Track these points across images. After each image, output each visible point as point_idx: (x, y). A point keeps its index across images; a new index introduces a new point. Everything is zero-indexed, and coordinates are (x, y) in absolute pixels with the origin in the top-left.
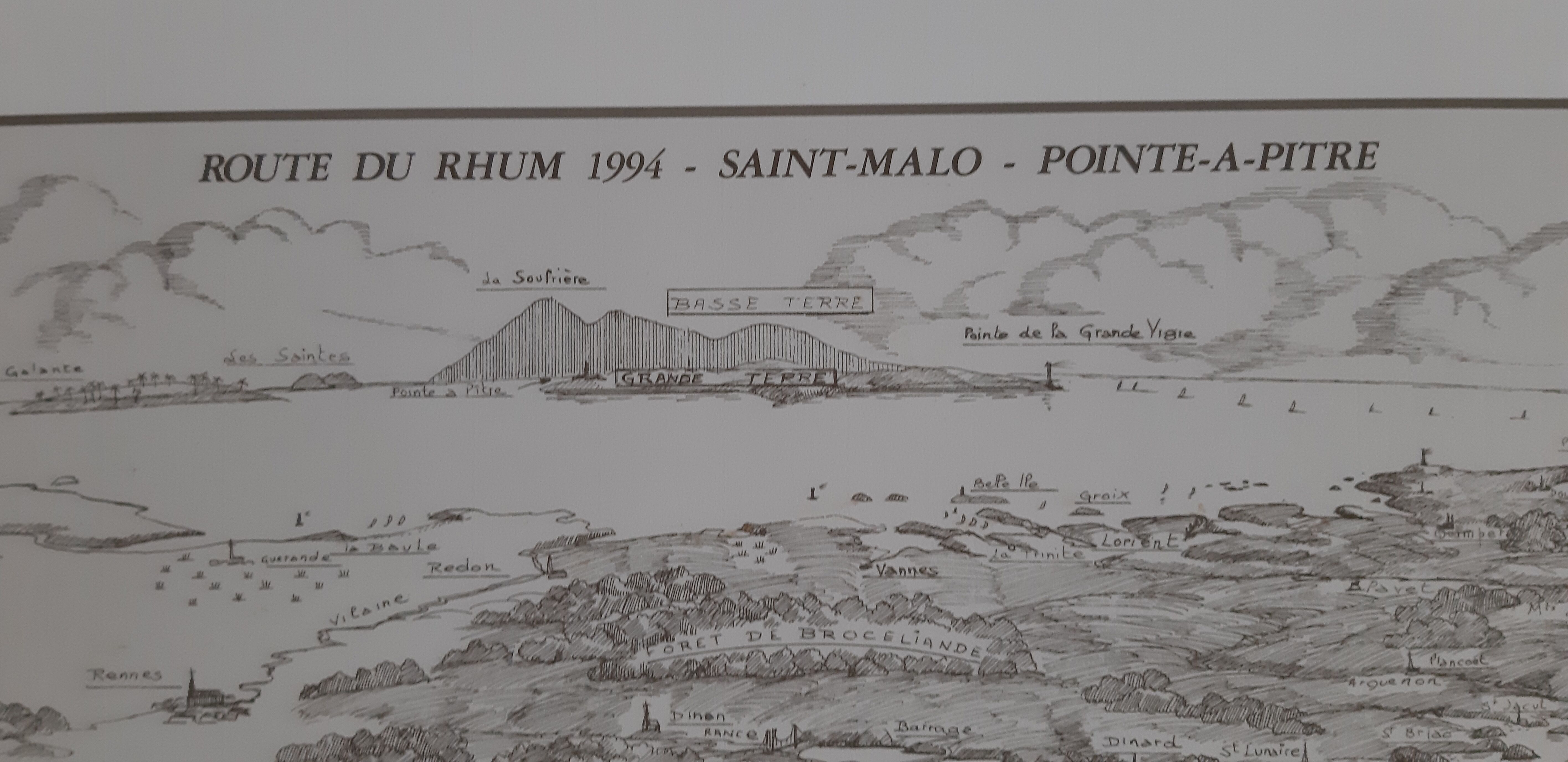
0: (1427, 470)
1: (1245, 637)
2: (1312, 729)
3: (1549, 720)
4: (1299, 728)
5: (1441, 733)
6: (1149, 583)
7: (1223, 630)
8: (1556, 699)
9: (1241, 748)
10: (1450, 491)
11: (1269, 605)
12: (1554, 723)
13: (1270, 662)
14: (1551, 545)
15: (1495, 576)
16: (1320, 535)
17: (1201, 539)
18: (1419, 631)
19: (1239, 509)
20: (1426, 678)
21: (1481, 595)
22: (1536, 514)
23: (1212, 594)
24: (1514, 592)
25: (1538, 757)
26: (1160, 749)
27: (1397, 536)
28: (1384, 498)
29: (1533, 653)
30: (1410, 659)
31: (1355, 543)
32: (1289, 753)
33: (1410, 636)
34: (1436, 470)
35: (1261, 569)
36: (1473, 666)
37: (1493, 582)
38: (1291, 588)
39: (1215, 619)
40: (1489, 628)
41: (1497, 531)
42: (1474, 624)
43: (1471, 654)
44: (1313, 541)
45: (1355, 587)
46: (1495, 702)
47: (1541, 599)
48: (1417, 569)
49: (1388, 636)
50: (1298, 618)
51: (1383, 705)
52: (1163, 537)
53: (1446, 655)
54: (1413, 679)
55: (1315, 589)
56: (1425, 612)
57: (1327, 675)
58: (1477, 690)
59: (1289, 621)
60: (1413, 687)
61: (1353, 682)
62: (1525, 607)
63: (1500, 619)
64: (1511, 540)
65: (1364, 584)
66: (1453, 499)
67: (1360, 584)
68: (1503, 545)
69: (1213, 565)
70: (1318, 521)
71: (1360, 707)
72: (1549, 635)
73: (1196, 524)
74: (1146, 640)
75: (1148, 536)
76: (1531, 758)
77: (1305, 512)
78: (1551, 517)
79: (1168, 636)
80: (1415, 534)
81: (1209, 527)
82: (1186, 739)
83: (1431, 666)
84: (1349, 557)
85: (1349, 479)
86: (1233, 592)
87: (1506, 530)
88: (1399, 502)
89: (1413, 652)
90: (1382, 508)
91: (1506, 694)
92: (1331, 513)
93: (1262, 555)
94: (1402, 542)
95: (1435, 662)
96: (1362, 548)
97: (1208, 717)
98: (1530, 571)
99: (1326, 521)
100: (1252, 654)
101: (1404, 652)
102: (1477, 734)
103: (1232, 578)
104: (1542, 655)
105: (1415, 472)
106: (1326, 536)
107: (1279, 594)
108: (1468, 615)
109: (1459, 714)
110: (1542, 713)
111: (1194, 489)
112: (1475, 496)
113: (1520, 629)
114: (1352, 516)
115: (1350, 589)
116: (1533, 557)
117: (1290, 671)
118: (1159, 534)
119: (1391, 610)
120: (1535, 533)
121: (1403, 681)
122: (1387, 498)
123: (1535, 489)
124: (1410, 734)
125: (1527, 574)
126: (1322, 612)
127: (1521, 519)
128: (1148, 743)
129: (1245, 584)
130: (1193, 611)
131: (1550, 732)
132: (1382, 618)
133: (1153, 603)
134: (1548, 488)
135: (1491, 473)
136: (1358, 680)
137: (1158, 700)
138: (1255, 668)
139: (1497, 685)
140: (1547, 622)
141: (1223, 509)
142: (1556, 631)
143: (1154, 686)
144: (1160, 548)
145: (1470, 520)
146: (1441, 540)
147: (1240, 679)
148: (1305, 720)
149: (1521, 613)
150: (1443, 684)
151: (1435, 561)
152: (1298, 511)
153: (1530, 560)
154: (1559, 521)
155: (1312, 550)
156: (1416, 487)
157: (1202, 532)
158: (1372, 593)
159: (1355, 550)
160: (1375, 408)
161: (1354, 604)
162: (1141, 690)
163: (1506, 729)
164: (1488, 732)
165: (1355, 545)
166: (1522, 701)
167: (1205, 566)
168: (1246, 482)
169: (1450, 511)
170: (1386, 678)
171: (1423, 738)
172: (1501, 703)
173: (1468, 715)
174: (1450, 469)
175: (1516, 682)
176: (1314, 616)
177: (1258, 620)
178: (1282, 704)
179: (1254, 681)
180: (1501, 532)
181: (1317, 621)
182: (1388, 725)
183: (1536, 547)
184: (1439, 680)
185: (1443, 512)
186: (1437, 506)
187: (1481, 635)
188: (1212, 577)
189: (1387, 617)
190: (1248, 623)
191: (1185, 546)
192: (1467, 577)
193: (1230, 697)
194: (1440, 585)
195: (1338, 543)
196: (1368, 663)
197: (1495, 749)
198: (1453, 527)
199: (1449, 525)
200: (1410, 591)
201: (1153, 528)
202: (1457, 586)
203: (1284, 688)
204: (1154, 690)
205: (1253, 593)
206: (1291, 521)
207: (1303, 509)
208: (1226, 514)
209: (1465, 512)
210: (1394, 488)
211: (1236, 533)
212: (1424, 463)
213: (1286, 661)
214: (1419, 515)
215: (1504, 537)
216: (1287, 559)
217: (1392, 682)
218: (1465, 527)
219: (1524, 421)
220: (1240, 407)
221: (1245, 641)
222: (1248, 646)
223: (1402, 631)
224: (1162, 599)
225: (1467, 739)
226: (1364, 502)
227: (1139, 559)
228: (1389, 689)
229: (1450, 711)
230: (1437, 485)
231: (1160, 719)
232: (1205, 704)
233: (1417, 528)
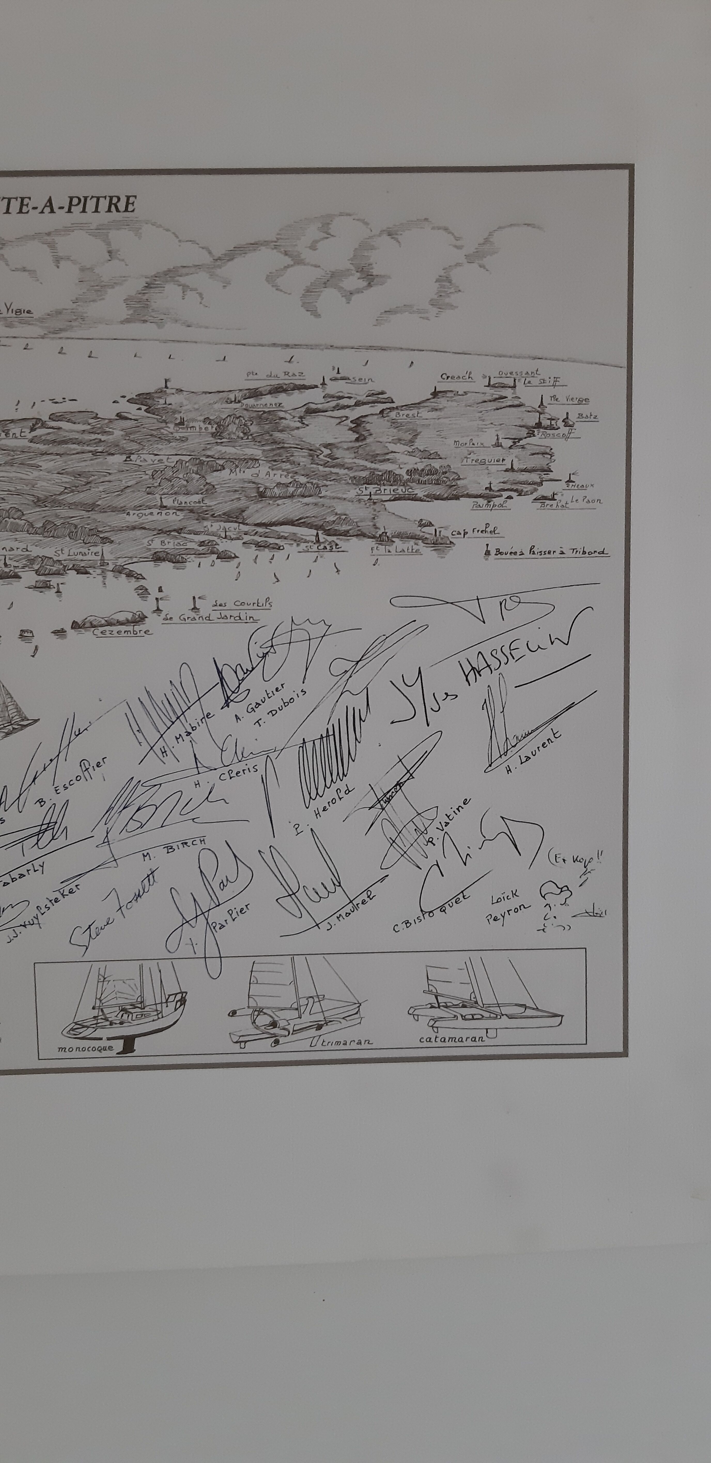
0: (168, 391)
1: (66, 488)
2: (106, 540)
3: (244, 536)
4: (99, 540)
5: (181, 543)
6: (10, 458)
7: (53, 484)
8: (247, 524)
9: (66, 551)
10: (182, 403)
11: (79, 469)
12: (247, 538)
13: (81, 503)
14: (242, 435)
15: (209, 453)
16: (107, 429)
17: (39, 432)
18: (166, 484)
19: (60, 414)
20: (171, 511)
21: (202, 463)
22: (232, 417)
23: (45, 463)
24: (221, 462)
25: (238, 557)
26: (19, 552)
27: (152, 430)
28: (144, 408)
29: (233, 498)
30: (161, 500)
31: (127, 434)
32: (93, 554)
33: (161, 488)
34: (174, 391)
35: (74, 449)
36: (198, 505)
37: (208, 456)
38: (91, 460)
39: (48, 478)
40: (207, 483)
41: (210, 427)
42: (198, 481)
43: (197, 498)
44: (105, 433)
45: (128, 459)
46: (212, 526)
47: (237, 466)
48: (165, 449)
49: (148, 487)
50: (96, 477)
51: (147, 527)
52: (17, 431)
53: (182, 498)
54: (164, 512)
55: (106, 460)
56: (169, 473)
57: (114, 510)
58: (201, 518)
59: (91, 479)
60: (164, 517)
61: (128, 514)
62: (227, 471)
63: (213, 478)
64: (218, 432)
65: (133, 457)
66: (184, 408)
67: (131, 458)
68: (213, 435)
69: (46, 446)
70: (107, 421)
71: (134, 528)
72: (242, 487)
73: (37, 423)
74: (9, 490)
75: (9, 430)
76: (234, 558)
77: (98, 416)
78: (242, 419)
79: (21, 488)
80: (162, 428)
81: (44, 425)
82: (34, 546)
83: (174, 505)
84: (124, 442)
85: (124, 397)
86: (59, 463)
87: (215, 426)
88: (153, 410)
89: (163, 496)
90: (142, 413)
91: (217, 521)
92: (114, 417)
93: (74, 441)
94: (155, 433)
95: (176, 502)
96: (132, 437)
97: (46, 534)
98: (230, 450)
99: (111, 421)
100: (70, 498)
101: (158, 496)
102: (202, 544)
103: (57, 454)
104: (239, 499)
105: (161, 391)
106: (111, 430)
107: (84, 464)
108: (194, 475)
109: (190, 532)
110: (239, 533)
111: (34, 403)
112: (196, 406)
113: (225, 484)
114: (126, 418)
115: (126, 461)
116: (231, 442)
117: (91, 507)
118: (15, 429)
119: (150, 472)
120: (232, 428)
121: (158, 513)
122: (145, 408)
123: (231, 402)
124: (163, 544)
125: (228, 451)
126: (110, 474)
127: (224, 419)
128: (12, 549)
129: (65, 458)
130: (36, 473)
131: (244, 543)
132: (144, 477)
133: (14, 469)
134: (239, 402)
135: (205, 393)
136: (131, 512)
137: (17, 524)
138: (72, 506)
139: (212, 515)
140: (240, 480)
141: (51, 415)
142: (246, 485)
143: (15, 516)
144: (16, 438)
145: (194, 420)
146: (177, 432)
147: (64, 512)
148: (101, 536)
149: (225, 474)
150: (181, 515)
151: (173, 444)
152: (95, 415)
153: (230, 444)
154: (246, 421)
155: (103, 438)
156: (162, 401)
157: (39, 428)
158: (138, 462)
159: (128, 438)
160: (138, 355)
161: (128, 469)
162: (7, 519)
163: (219, 541)
164: (209, 543)
165: (126, 435)
166: (228, 525)
167: (42, 447)
168: (64, 399)
169: (181, 415)
170: (148, 511)
171: (171, 546)
172: (215, 526)
173: (196, 533)
174: (182, 390)
175: (224, 514)
176: (105, 476)
177: (73, 478)
178: (88, 526)
179: (72, 513)
180: (212, 427)
181: (107, 479)
182: (150, 538)
183: (233, 436)
184: (178, 513)
185: (177, 416)
186: (174, 412)
187: (202, 487)
188: (46, 454)
189: (147, 477)
190: (67, 480)
191: (30, 436)
192: (192, 454)
193: (58, 522)
194: (178, 458)
195: (118, 433)
196: (137, 503)
197: (213, 553)
198: (184, 425)
199: (182, 423)
200: (160, 461)
201: (12, 426)
202: (187, 458)
203: (89, 517)
204: (15, 519)
205: (70, 463)
206: (91, 421)
207: (97, 414)
208: (53, 417)
209: (191, 415)
210: (150, 402)
211: (59, 428)
212: (166, 387)
213: (90, 501)
214: (164, 418)
215: (214, 430)
216: (89, 443)
217: (151, 514)
218: (191, 425)
219: (224, 362)
220: (60, 355)
221: (66, 491)
222: (69, 493)
223: (156, 484)
224: (18, 467)
225: (196, 547)
226: (132, 410)
227: (4, 444)
228: (150, 518)
229: (186, 531)
230: (174, 400)
231: (19, 535)
232: (44, 526)
233: (163, 425)
